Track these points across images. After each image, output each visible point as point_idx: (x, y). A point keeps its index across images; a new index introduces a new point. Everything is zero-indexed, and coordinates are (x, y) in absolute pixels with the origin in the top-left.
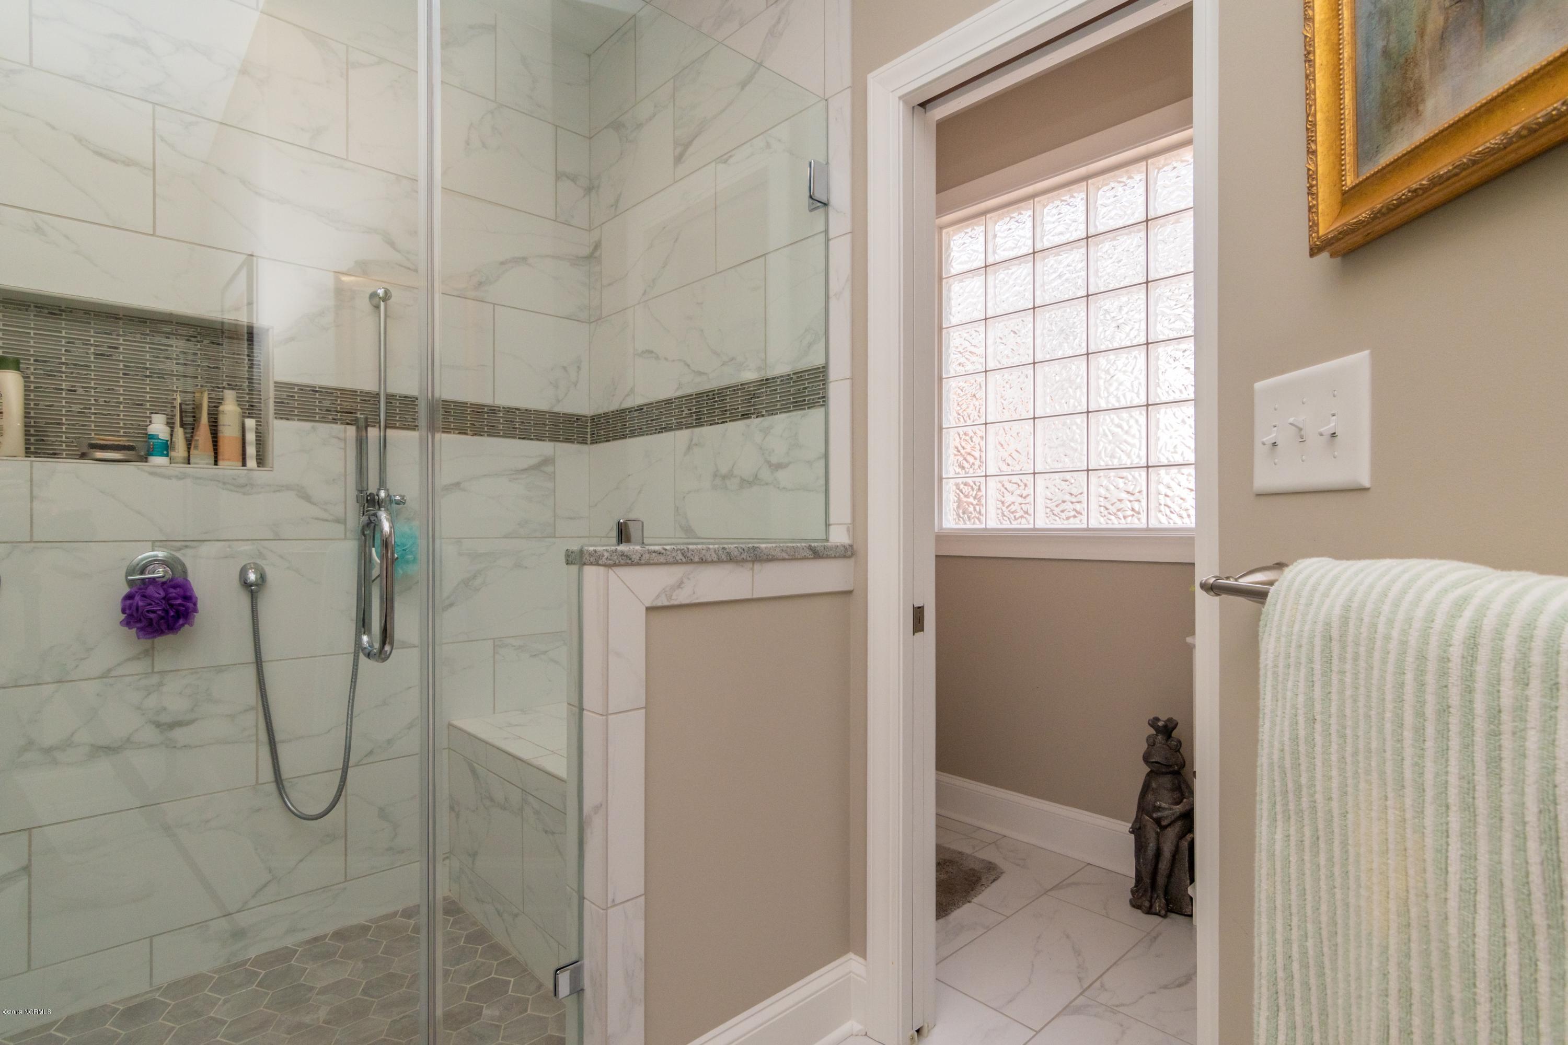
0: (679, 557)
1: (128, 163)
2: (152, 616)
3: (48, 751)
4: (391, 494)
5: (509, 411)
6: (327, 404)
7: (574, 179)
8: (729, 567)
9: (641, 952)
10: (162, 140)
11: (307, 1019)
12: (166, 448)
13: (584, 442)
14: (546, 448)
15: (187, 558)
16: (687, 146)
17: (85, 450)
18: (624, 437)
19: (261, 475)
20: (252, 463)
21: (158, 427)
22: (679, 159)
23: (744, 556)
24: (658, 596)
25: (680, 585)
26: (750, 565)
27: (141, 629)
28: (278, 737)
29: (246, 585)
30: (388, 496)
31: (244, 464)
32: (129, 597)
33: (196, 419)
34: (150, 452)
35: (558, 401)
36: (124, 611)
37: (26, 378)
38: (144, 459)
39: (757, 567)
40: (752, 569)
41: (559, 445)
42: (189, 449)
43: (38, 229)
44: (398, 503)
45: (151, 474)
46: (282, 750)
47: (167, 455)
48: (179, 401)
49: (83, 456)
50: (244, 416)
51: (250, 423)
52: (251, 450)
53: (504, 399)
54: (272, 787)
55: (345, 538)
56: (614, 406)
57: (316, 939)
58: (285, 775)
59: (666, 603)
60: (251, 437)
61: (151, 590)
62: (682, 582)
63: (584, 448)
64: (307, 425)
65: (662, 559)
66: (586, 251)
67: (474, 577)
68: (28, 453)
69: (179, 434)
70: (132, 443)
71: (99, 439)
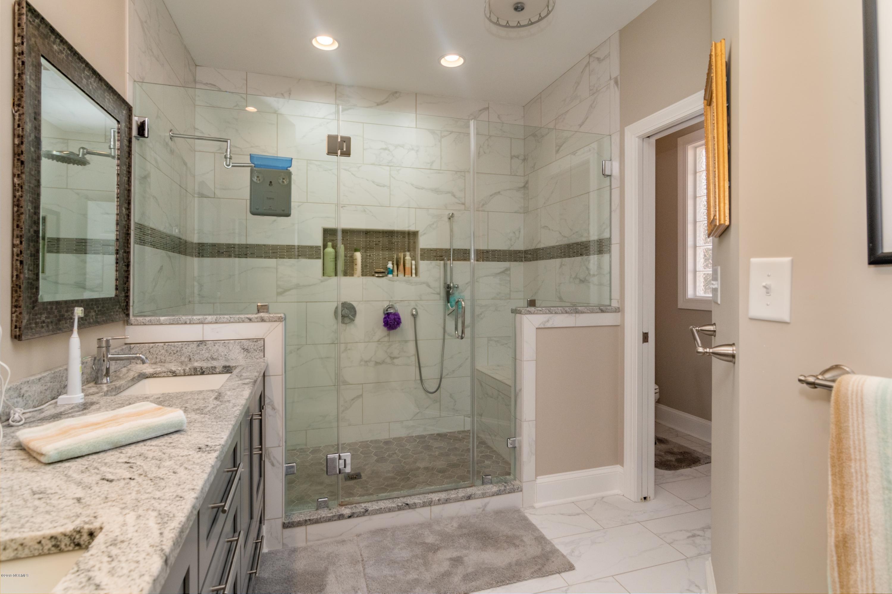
0: (548, 312)
1: (384, 186)
2: (391, 324)
3: (366, 362)
4: (454, 284)
5: (494, 251)
6: (435, 254)
7: (517, 157)
8: (566, 315)
9: (534, 439)
10: (392, 177)
11: (433, 454)
12: (392, 272)
13: (522, 261)
14: (506, 264)
15: (397, 306)
16: (561, 146)
17: (373, 274)
18: (537, 260)
19: (417, 279)
20: (414, 275)
21: (390, 265)
22: (557, 151)
23: (572, 312)
24: (540, 325)
25: (548, 321)
26: (574, 315)
27: (388, 328)
28: (421, 365)
29: (413, 315)
30: (453, 285)
31: (412, 276)
32: (385, 318)
33: (400, 262)
34: (388, 273)
35: (512, 246)
36: (384, 322)
37: (361, 253)
38: (386, 276)
39: (577, 315)
40: (575, 316)
41: (512, 263)
42: (398, 271)
43: (365, 211)
44: (456, 288)
45: (388, 280)
46: (423, 370)
47: (392, 274)
48: (395, 257)
50: (412, 260)
51: (413, 262)
52: (414, 271)
53: (492, 247)
54: (419, 381)
55: (440, 300)
56: (533, 247)
57: (432, 435)
58: (423, 378)
59: (543, 327)
60: (414, 267)
61: (389, 316)
62: (549, 320)
63: (522, 263)
64: (429, 262)
65: (541, 312)
66: (523, 185)
67: (481, 314)
68: (362, 275)
69: (395, 267)
70: (384, 271)
71: (377, 270)
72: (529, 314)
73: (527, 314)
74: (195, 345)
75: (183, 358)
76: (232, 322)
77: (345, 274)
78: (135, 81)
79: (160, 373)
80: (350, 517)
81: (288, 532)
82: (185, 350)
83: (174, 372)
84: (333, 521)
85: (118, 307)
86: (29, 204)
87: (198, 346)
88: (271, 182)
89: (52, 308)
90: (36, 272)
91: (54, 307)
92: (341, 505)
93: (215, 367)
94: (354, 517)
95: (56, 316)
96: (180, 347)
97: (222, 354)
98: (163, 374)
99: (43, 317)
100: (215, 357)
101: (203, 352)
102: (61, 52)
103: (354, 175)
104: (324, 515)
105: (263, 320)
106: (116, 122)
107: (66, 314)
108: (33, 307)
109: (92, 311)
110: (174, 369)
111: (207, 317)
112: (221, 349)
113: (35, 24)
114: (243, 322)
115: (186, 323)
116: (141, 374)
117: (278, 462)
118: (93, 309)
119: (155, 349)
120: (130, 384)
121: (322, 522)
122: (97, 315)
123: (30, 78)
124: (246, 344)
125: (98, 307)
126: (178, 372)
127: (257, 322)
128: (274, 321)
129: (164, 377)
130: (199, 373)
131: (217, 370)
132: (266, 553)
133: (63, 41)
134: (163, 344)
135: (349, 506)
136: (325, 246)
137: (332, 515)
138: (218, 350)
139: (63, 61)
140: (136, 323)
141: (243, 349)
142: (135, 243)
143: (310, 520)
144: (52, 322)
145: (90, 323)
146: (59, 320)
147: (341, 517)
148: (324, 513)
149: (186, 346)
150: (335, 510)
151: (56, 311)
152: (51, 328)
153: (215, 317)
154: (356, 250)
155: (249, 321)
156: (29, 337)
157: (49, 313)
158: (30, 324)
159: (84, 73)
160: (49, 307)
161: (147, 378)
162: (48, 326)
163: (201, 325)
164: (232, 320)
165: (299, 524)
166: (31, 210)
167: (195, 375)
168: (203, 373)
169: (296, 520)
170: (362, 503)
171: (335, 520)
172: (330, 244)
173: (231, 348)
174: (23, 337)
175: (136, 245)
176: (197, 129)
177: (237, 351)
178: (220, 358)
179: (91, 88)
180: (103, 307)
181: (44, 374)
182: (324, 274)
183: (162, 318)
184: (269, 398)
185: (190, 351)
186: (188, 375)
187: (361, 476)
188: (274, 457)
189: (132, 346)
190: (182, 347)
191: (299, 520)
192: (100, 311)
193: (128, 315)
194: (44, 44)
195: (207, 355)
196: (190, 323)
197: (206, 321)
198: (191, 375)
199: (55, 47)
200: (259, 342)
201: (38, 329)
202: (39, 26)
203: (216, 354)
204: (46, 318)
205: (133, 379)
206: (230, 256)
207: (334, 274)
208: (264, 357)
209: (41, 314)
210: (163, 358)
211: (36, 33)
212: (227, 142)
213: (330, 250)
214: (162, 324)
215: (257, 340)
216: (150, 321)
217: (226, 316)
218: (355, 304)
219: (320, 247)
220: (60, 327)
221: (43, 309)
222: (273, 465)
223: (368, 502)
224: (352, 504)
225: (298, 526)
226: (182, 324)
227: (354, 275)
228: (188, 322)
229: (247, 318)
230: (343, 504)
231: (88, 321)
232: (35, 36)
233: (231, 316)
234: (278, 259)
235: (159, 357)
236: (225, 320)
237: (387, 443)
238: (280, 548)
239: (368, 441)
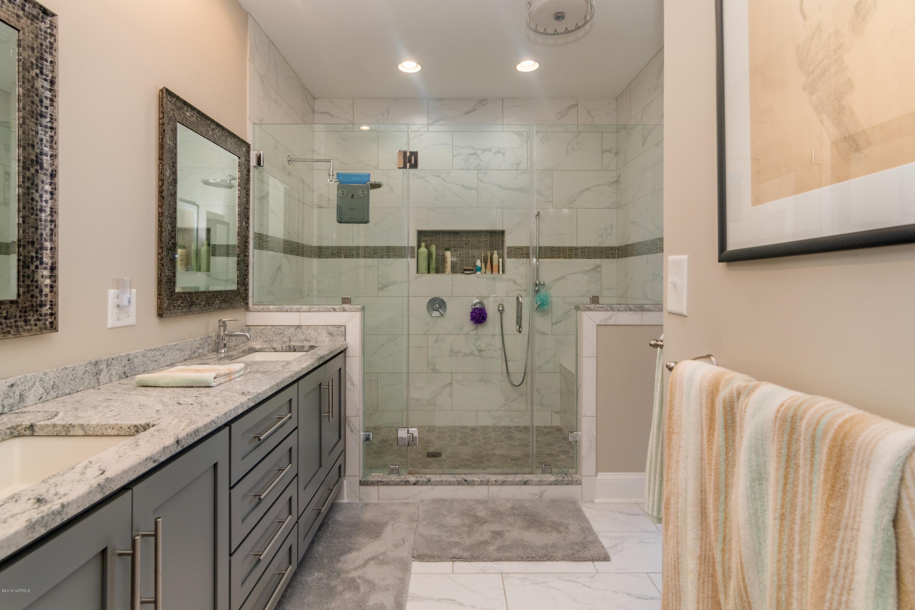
0: (609, 309)
1: (472, 188)
2: (477, 318)
3: (455, 353)
4: (540, 281)
5: (583, 248)
6: (521, 252)
7: (609, 151)
8: (631, 313)
9: (595, 434)
10: (480, 180)
11: (513, 444)
12: (480, 269)
13: (614, 257)
14: (597, 261)
15: (485, 302)
16: (646, 138)
17: (463, 271)
18: (627, 256)
19: (505, 276)
20: (501, 272)
21: (478, 263)
22: (643, 143)
23: (637, 309)
24: (601, 321)
25: (610, 318)
26: (641, 312)
27: (474, 322)
28: (508, 359)
29: (499, 310)
30: (539, 282)
31: (499, 273)
32: (472, 312)
33: (487, 260)
34: (476, 271)
35: (603, 242)
36: (471, 317)
37: (451, 252)
38: (475, 273)
39: (644, 313)
40: (642, 314)
41: (603, 259)
42: (485, 268)
43: (454, 213)
44: (542, 285)
45: (477, 277)
46: (509, 363)
47: (480, 271)
48: (483, 255)
49: (462, 273)
50: (499, 258)
51: (501, 260)
52: (501, 269)
53: (581, 244)
54: (506, 375)
55: (527, 296)
56: (624, 244)
57: (518, 427)
58: (509, 371)
59: (604, 324)
60: (501, 264)
61: (477, 311)
62: (611, 317)
63: (615, 260)
64: (516, 260)
65: (602, 309)
66: (615, 179)
67: (569, 311)
68: (452, 273)
69: (483, 264)
70: (472, 268)
71: (466, 268)
72: (589, 311)
73: (587, 311)
74: (293, 329)
75: (285, 339)
76: (321, 311)
77: (437, 271)
78: (254, 124)
79: (265, 348)
80: (414, 484)
81: (363, 488)
82: (286, 332)
83: (275, 349)
84: (400, 485)
85: (239, 297)
86: (169, 225)
87: (296, 329)
88: (353, 196)
89: (185, 297)
90: (173, 271)
91: (187, 296)
92: (410, 473)
93: (304, 346)
94: (418, 485)
95: (188, 302)
96: (283, 329)
97: (313, 337)
98: (268, 350)
99: (179, 303)
100: (308, 339)
101: (300, 334)
102: (192, 116)
103: (445, 181)
104: (392, 479)
105: (344, 310)
106: (237, 158)
107: (196, 301)
108: (172, 296)
109: (217, 299)
110: (275, 346)
111: (303, 306)
112: (313, 333)
113: (173, 102)
114: (329, 311)
115: (287, 311)
116: (252, 348)
117: (356, 429)
118: (218, 298)
119: (266, 330)
120: (241, 355)
121: (391, 485)
122: (221, 302)
123: (170, 139)
124: (331, 329)
125: (222, 297)
126: (277, 348)
127: (340, 311)
128: (354, 311)
129: (268, 351)
130: (292, 350)
131: (305, 349)
133: (193, 108)
134: (270, 327)
135: (416, 475)
136: (419, 246)
137: (399, 480)
138: (310, 333)
139: (193, 122)
140: (253, 310)
141: (329, 333)
142: (255, 248)
143: (381, 481)
144: (185, 306)
145: (214, 308)
146: (191, 305)
147: (407, 483)
148: (394, 478)
149: (287, 329)
150: (403, 477)
151: (189, 299)
152: (184, 310)
153: (308, 307)
154: (447, 249)
155: (333, 310)
156: (168, 316)
157: (183, 300)
158: (170, 307)
159: (210, 127)
160: (183, 296)
161: (257, 351)
162: (182, 309)
163: (298, 313)
164: (321, 309)
165: (373, 483)
166: (170, 229)
167: (289, 351)
168: (295, 351)
169: (370, 480)
170: (427, 474)
171: (402, 485)
172: (423, 244)
173: (319, 332)
174: (164, 316)
175: (255, 250)
176: (315, 151)
177: (325, 335)
178: (312, 340)
179: (216, 136)
180: (226, 297)
181: (179, 342)
182: (418, 272)
183: (271, 307)
184: (349, 375)
185: (290, 333)
186: (285, 351)
187: (441, 455)
188: (353, 425)
189: (251, 327)
190: (284, 330)
191: (372, 480)
192: (224, 300)
193: (247, 304)
194: (179, 114)
195: (302, 337)
196: (290, 311)
197: (302, 310)
198: (287, 351)
199: (188, 114)
200: (341, 328)
201: (175, 311)
202: (176, 102)
203: (309, 336)
204: (181, 303)
205: (243, 351)
206: (340, 257)
207: (426, 271)
208: (345, 340)
209: (177, 300)
210: (271, 337)
211: (174, 108)
212: (330, 161)
213: (423, 250)
214: (270, 311)
215: (339, 326)
216: (263, 309)
217: (316, 307)
218: (445, 299)
219: (414, 247)
220: (192, 310)
221: (179, 297)
222: (352, 431)
223: (433, 474)
224: (419, 474)
225: (372, 485)
226: (285, 311)
227: (446, 273)
228: (289, 310)
229: (332, 308)
230: (411, 472)
231: (213, 306)
232: (173, 110)
233: (320, 306)
234: (379, 259)
235: (268, 337)
236: (315, 309)
237: (474, 429)
238: (357, 501)
239: (457, 426)
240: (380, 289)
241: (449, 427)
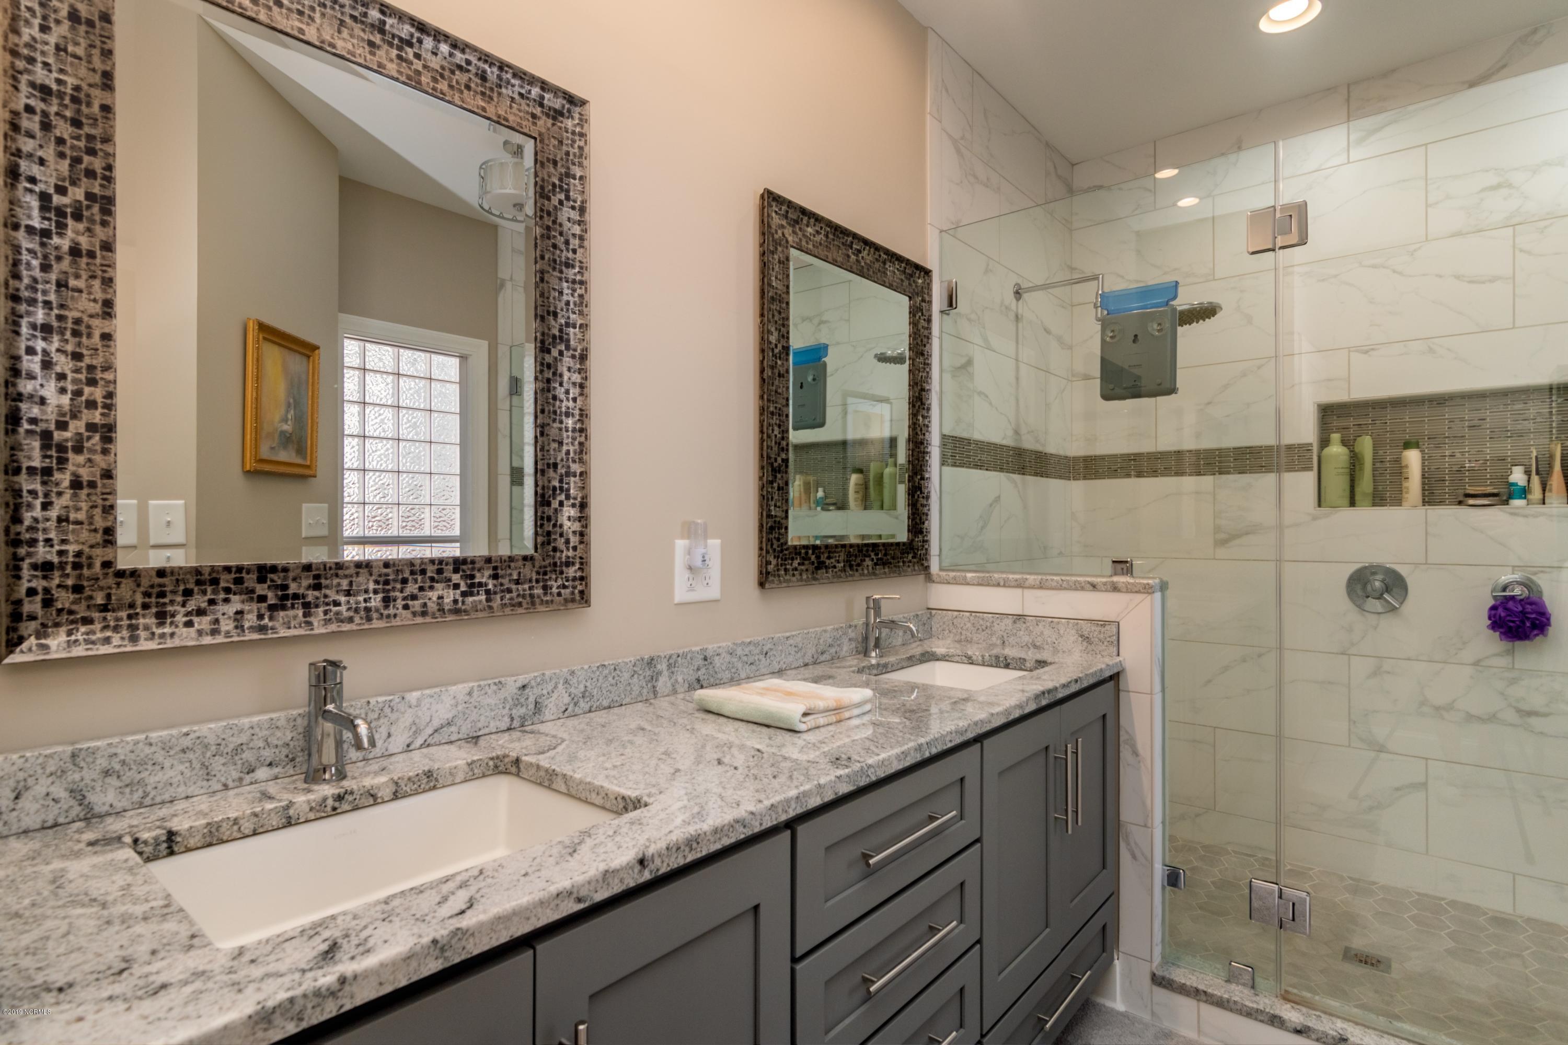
1: (1493, 280)
2: (1511, 624)
3: (1437, 708)
12: (1524, 492)
15: (1542, 581)
17: (1461, 498)
21: (1518, 476)
27: (1503, 633)
32: (1493, 608)
33: (1551, 466)
34: (1510, 496)
36: (1490, 618)
37: (1422, 452)
38: (1506, 502)
42: (1544, 490)
43: (1432, 351)
45: (1512, 514)
47: (1525, 498)
48: (1534, 454)
49: (1460, 503)
61: (1511, 604)
68: (1424, 503)
69: (1536, 480)
70: (1495, 491)
71: (1471, 490)
74: (1009, 621)
75: (994, 639)
76: (1065, 589)
77: (1378, 500)
78: (941, 231)
79: (953, 656)
80: (1298, 1032)
81: (1161, 994)
82: (996, 627)
83: (970, 658)
84: (1256, 1019)
85: (910, 556)
86: (776, 428)
87: (1015, 622)
88: (1136, 336)
89: (807, 553)
90: (785, 508)
91: (810, 552)
92: (1286, 997)
93: (1025, 660)
94: (1308, 1037)
95: (813, 563)
96: (991, 620)
97: (1049, 640)
98: (957, 658)
99: (796, 563)
100: (1038, 644)
101: (1022, 633)
102: (818, 232)
103: (1400, 274)
104: (1236, 999)
105: (1115, 588)
107: (828, 562)
108: (782, 551)
109: (867, 559)
110: (970, 653)
111: (1028, 577)
112: (1047, 632)
113: (782, 212)
114: (1083, 589)
115: (998, 585)
116: (928, 652)
117: (1143, 854)
118: (870, 556)
119: (959, 620)
120: (905, 664)
121: (1231, 1010)
122: (876, 564)
123: (776, 278)
124: (1087, 628)
125: (877, 555)
126: (974, 658)
127: (1106, 591)
128: (1136, 592)
129: (957, 662)
130: (1002, 665)
131: (1028, 665)
132: (1118, 1013)
133: (818, 219)
134: (968, 614)
135: (1304, 1010)
136: (1324, 442)
137: (1255, 1006)
138: (1042, 633)
139: (821, 244)
140: (938, 580)
141: (1082, 636)
142: (943, 463)
143: (1205, 992)
144: (807, 570)
145: (862, 575)
146: (817, 568)
147: (1275, 1021)
148: (1238, 993)
149: (998, 621)
150: (1267, 1001)
151: (813, 558)
152: (805, 577)
153: (1040, 577)
154: (1407, 445)
155: (1091, 588)
156: (774, 586)
157: (804, 559)
158: (778, 570)
159: (851, 248)
160: (803, 551)
161: (938, 660)
162: (801, 575)
163: (1019, 591)
164: (1065, 584)
165: (1182, 990)
166: (779, 436)
167: (996, 667)
168: (1007, 666)
169: (1177, 979)
170: (1339, 1017)
171: (1262, 1021)
172: (1336, 437)
173: (1062, 632)
174: (767, 586)
176: (1075, 269)
177: (1072, 639)
178: (1046, 647)
179: (863, 264)
180: (885, 555)
181: (794, 633)
182: (1319, 506)
183: (969, 575)
184: (1127, 732)
185: (1003, 628)
186: (988, 666)
187: (1389, 967)
188: (1136, 843)
189: (933, 612)
190: (993, 622)
191: (1183, 981)
192: (881, 559)
193: (927, 568)
194: (794, 232)
195: (1026, 639)
196: (1004, 586)
197: (1027, 584)
198: (992, 666)
199: (810, 230)
200: (1108, 627)
201: (788, 577)
202: (787, 212)
203: (1039, 639)
204: (799, 564)
205: (910, 658)
206: (1128, 476)
207: (1346, 501)
208: (1118, 655)
209: (793, 559)
210: (969, 634)
211: (784, 223)
212: (1097, 279)
213: (1336, 450)
214: (968, 584)
215: (1104, 623)
216: (954, 578)
217: (1055, 578)
218: (1403, 570)
219: (1311, 445)
220: (818, 577)
221: (796, 554)
222: (1134, 857)
223: (1357, 1024)
224: (1314, 1009)
225: (1181, 993)
226: (994, 585)
227: (1404, 503)
228: (1002, 584)
229: (1089, 583)
230: (1291, 997)
231: (860, 571)
232: (782, 227)
233: (1063, 578)
234: (1217, 476)
235: (964, 632)
236: (1054, 584)
237: (1502, 921)
238: (1147, 1017)
239: (1443, 899)
240: (1221, 543)
241: (1418, 894)
